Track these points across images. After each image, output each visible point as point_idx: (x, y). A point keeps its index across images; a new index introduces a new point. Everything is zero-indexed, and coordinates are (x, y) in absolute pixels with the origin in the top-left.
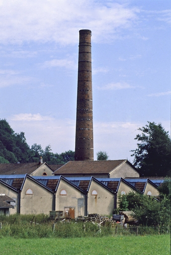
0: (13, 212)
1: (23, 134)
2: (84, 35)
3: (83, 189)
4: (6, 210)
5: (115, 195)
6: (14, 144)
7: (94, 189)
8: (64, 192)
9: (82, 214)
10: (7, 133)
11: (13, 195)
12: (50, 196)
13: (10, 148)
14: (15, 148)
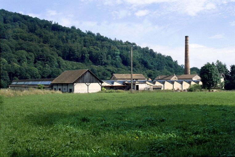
0: (162, 89)
1: (177, 61)
2: (186, 37)
3: (181, 83)
4: (161, 89)
5: (190, 85)
6: (173, 65)
7: (184, 83)
8: (176, 84)
9: (181, 89)
10: (170, 61)
11: (162, 85)
12: (172, 85)
13: (171, 67)
14: (174, 66)
